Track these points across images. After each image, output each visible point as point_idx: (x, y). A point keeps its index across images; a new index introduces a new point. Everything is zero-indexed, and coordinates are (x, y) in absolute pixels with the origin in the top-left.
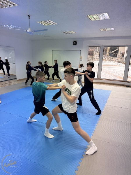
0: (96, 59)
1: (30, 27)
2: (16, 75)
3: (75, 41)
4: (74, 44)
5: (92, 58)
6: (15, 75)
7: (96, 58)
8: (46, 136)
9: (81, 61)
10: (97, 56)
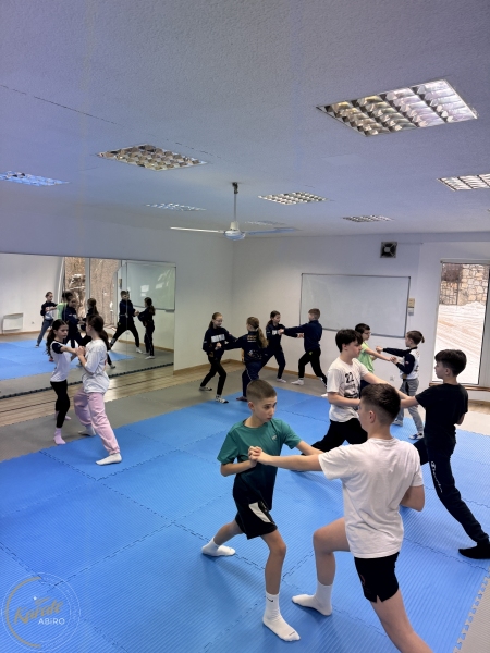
0: (472, 297)
1: (235, 219)
2: (172, 351)
3: (389, 245)
4: (384, 254)
5: (457, 291)
6: (170, 352)
7: (472, 292)
8: (271, 627)
9: (411, 314)
10: (477, 283)
